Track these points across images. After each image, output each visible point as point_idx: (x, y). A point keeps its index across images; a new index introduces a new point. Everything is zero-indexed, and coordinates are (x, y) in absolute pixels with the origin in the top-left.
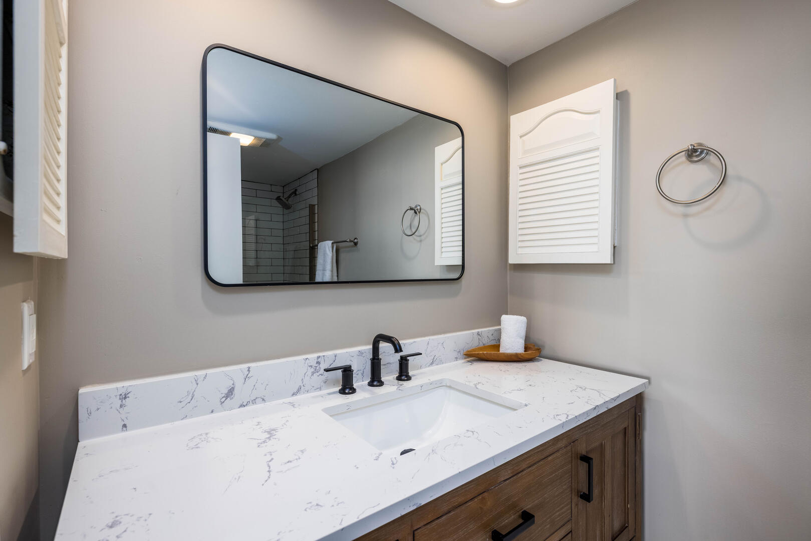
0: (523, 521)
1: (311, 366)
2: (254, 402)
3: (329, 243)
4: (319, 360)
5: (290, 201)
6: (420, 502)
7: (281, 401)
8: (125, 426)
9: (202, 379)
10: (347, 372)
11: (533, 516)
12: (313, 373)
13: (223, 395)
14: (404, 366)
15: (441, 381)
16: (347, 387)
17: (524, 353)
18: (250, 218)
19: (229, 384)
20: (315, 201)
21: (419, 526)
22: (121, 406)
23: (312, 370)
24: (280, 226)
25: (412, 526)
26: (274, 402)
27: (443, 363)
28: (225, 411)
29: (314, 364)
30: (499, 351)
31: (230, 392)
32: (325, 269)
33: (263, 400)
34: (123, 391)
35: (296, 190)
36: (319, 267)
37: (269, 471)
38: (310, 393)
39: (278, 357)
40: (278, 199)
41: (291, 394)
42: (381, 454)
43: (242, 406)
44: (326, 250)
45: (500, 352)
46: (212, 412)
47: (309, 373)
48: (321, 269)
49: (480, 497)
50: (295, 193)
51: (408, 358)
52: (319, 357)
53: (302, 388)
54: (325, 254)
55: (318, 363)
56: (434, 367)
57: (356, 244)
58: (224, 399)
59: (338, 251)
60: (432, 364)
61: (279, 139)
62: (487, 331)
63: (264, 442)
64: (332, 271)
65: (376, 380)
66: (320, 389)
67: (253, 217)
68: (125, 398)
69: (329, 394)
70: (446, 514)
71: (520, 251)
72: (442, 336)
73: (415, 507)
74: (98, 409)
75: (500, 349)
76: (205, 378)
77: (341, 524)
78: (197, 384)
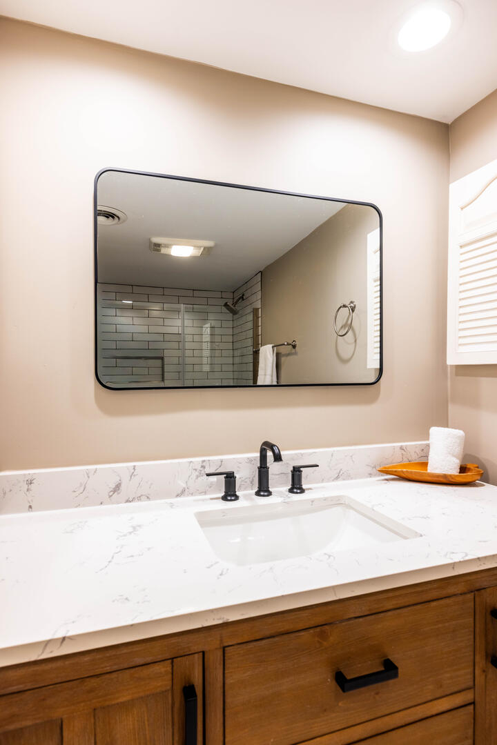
0: (383, 669)
1: (196, 470)
2: (139, 498)
3: (270, 346)
4: (204, 464)
5: (237, 308)
6: (228, 618)
7: (163, 501)
8: (30, 507)
9: (93, 472)
10: (230, 478)
11: (396, 668)
12: (197, 477)
13: (111, 489)
14: (296, 478)
15: (339, 498)
16: (230, 493)
17: (458, 474)
18: (205, 326)
19: (115, 480)
20: (258, 305)
21: (230, 644)
22: (28, 490)
23: (197, 473)
24: (230, 331)
25: (221, 641)
26: (158, 501)
27: (352, 479)
28: (113, 503)
29: (199, 467)
30: (427, 470)
31: (117, 488)
32: (266, 374)
33: (148, 498)
34: (29, 478)
35: (243, 295)
36: (261, 372)
37: (110, 562)
38: (195, 495)
39: (165, 458)
40: (226, 305)
41: (176, 494)
42: (217, 563)
43: (128, 501)
44: (267, 354)
45: (429, 471)
46: (101, 503)
47: (194, 476)
48: (263, 374)
49: (318, 629)
50: (242, 298)
51: (301, 469)
52: (204, 461)
53: (187, 490)
54: (265, 359)
55: (203, 467)
56: (339, 483)
57: (294, 347)
58: (112, 493)
59: (278, 356)
60: (337, 478)
61: (216, 245)
62: (413, 445)
63: (125, 536)
64: (272, 376)
65: (263, 489)
66: (205, 493)
67: (208, 325)
68: (31, 483)
69: (212, 499)
70: (268, 638)
71: (462, 349)
72: (353, 448)
73: (220, 622)
74: (11, 491)
75: (428, 468)
76: (95, 472)
77: (132, 620)
78: (89, 477)
